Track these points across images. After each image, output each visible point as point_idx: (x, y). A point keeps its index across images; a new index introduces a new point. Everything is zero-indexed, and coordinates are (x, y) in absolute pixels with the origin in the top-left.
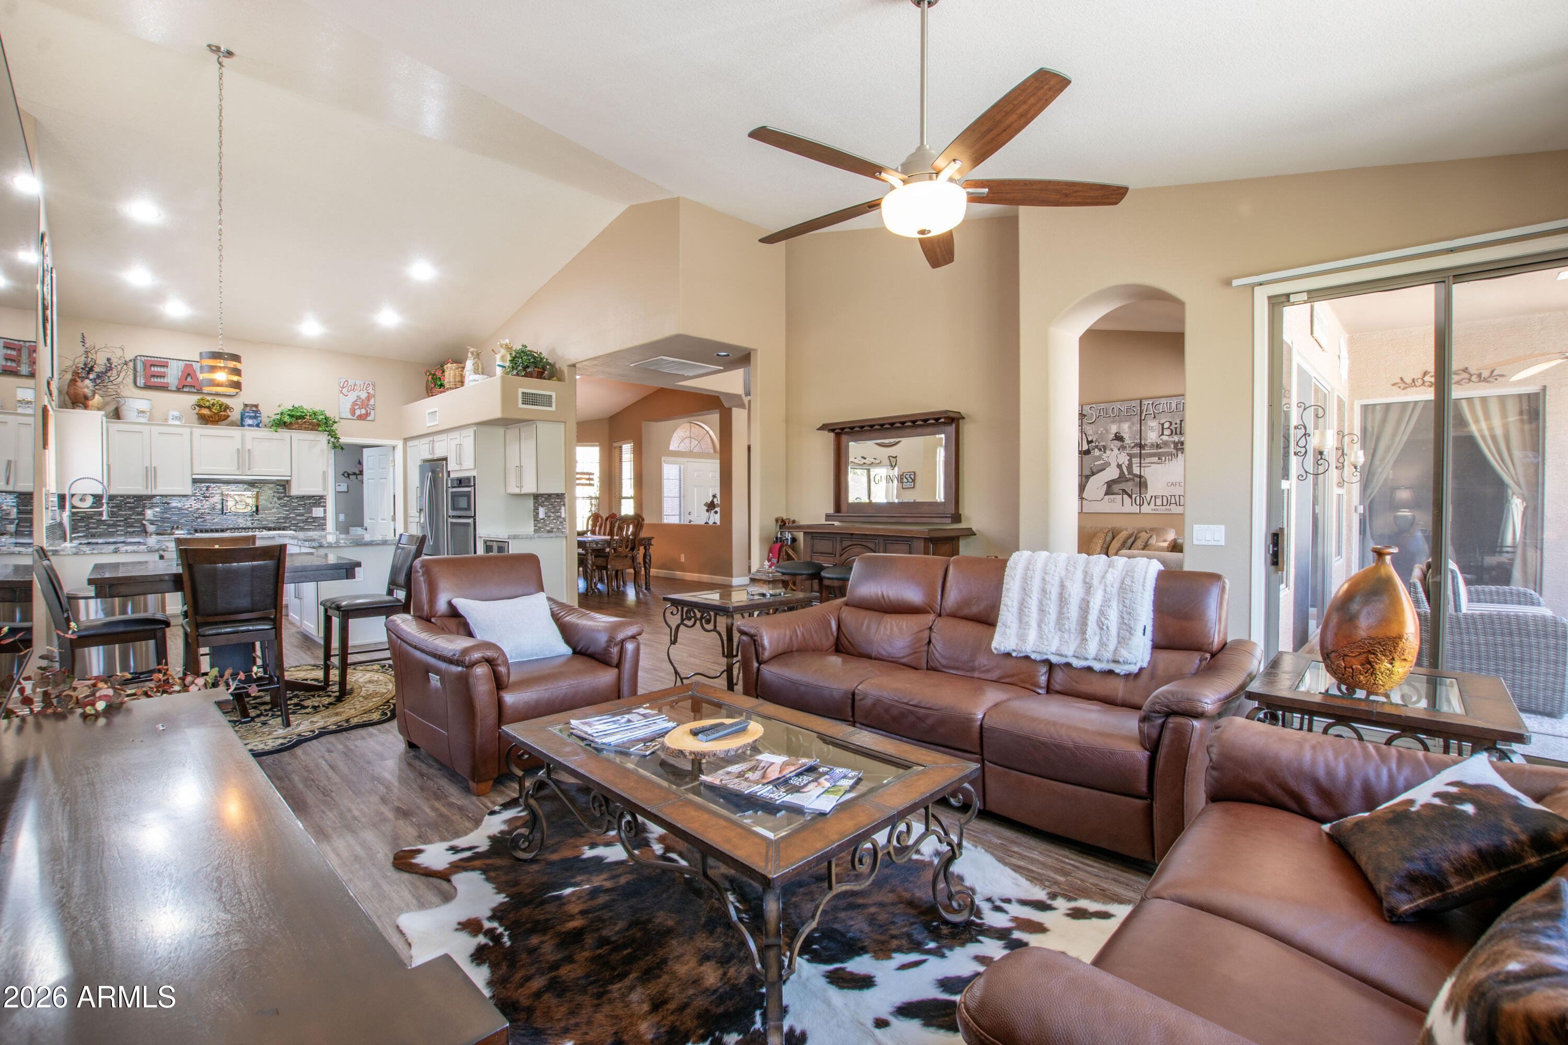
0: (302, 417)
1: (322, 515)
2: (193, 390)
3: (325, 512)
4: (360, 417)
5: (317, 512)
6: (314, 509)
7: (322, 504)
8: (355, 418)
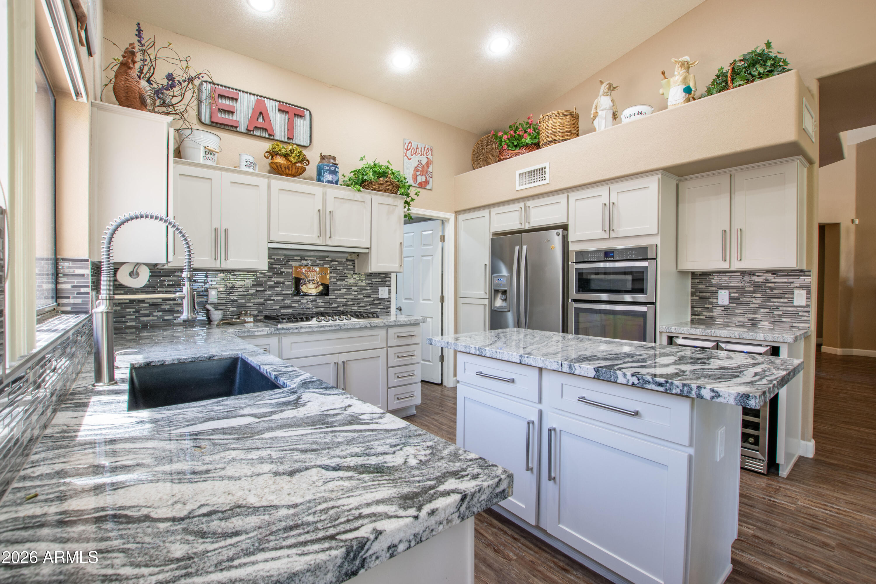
0: (384, 174)
1: (387, 296)
2: (264, 134)
3: (390, 293)
4: (422, 186)
5: (383, 292)
6: (380, 288)
7: (387, 283)
8: (416, 185)
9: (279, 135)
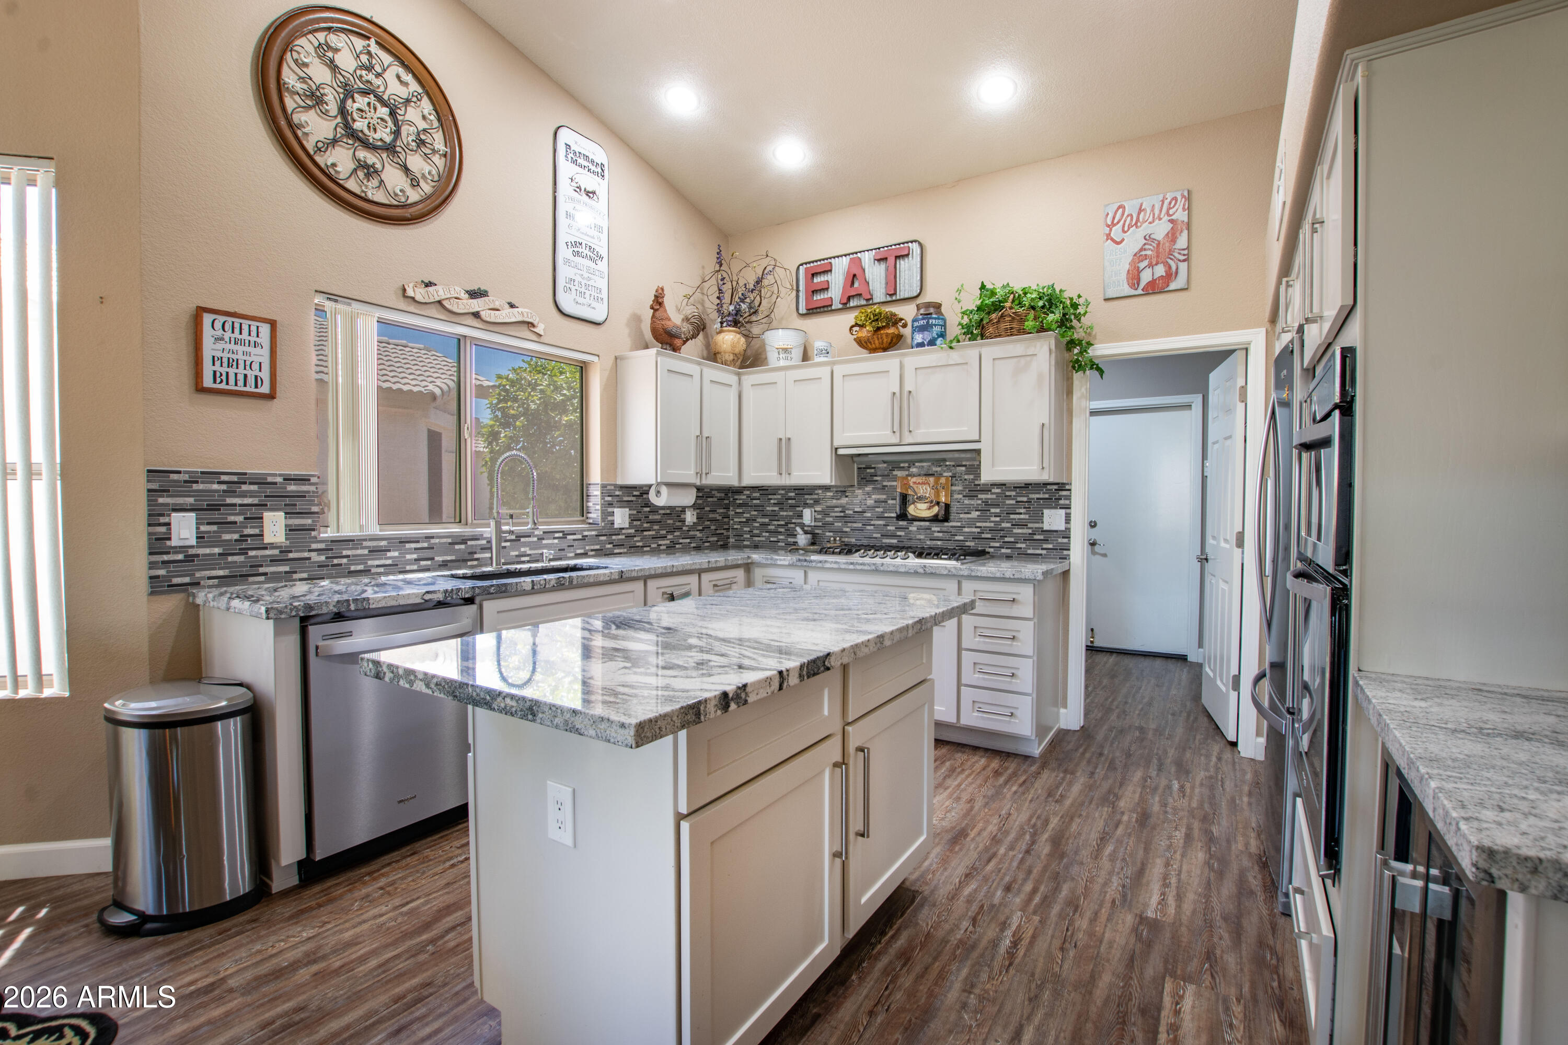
1: (1062, 527)
2: (858, 302)
3: (1068, 519)
4: (1154, 288)
5: (1053, 519)
6: (1046, 512)
7: (1062, 502)
8: (1140, 291)
9: (879, 294)
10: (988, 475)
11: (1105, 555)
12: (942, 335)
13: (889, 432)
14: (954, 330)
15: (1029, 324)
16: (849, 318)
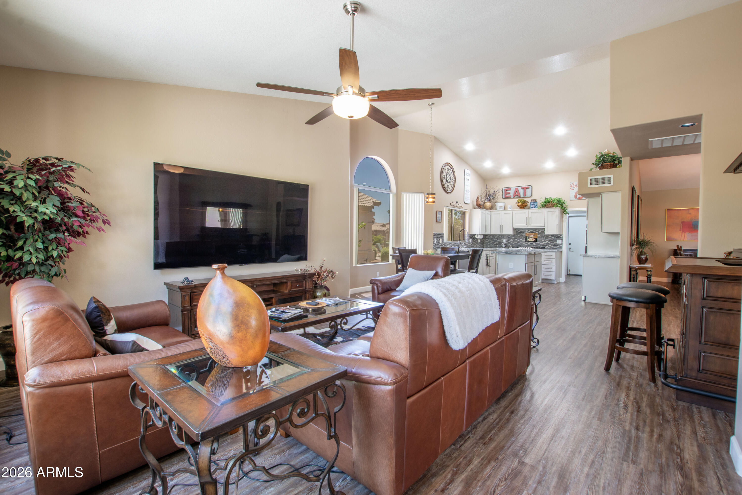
0: (549, 202)
1: (561, 243)
2: (518, 197)
3: (562, 241)
4: (579, 199)
5: (559, 242)
6: (558, 240)
7: (561, 238)
8: (577, 199)
9: (522, 195)
10: (546, 233)
11: (573, 252)
12: (537, 206)
13: (525, 224)
14: (539, 205)
15: (555, 206)
16: (516, 200)
